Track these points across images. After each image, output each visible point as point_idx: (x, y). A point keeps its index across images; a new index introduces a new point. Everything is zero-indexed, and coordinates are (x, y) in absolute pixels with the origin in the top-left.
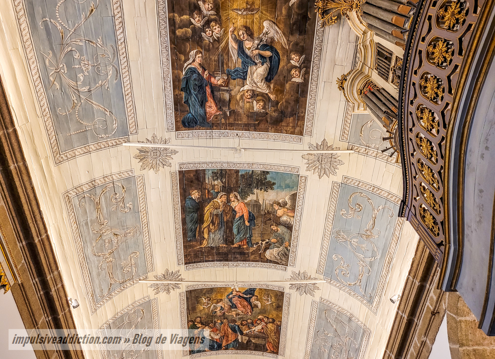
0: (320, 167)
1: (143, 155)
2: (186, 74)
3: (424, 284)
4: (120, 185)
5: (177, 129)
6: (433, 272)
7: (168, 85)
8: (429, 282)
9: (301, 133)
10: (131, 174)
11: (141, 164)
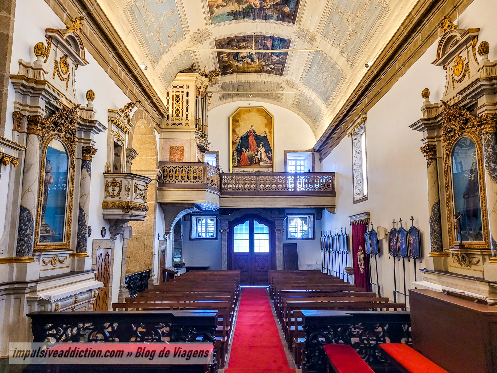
0: (200, 33)
1: (313, 39)
2: (280, 56)
3: (141, 88)
4: (331, 38)
5: (290, 41)
6: (144, 94)
7: (290, 55)
8: (141, 90)
9: (216, 41)
10: (323, 38)
11: (316, 37)
